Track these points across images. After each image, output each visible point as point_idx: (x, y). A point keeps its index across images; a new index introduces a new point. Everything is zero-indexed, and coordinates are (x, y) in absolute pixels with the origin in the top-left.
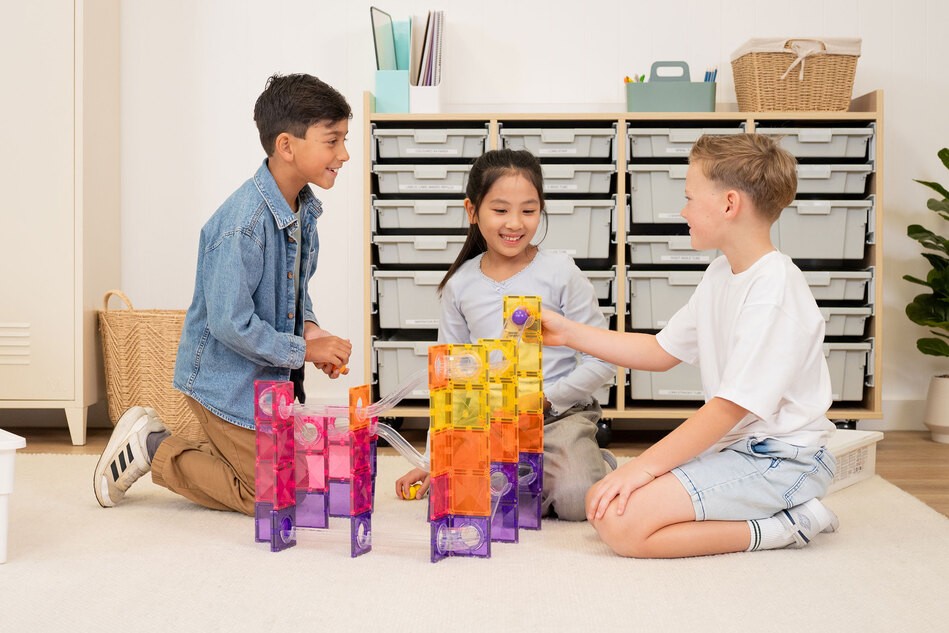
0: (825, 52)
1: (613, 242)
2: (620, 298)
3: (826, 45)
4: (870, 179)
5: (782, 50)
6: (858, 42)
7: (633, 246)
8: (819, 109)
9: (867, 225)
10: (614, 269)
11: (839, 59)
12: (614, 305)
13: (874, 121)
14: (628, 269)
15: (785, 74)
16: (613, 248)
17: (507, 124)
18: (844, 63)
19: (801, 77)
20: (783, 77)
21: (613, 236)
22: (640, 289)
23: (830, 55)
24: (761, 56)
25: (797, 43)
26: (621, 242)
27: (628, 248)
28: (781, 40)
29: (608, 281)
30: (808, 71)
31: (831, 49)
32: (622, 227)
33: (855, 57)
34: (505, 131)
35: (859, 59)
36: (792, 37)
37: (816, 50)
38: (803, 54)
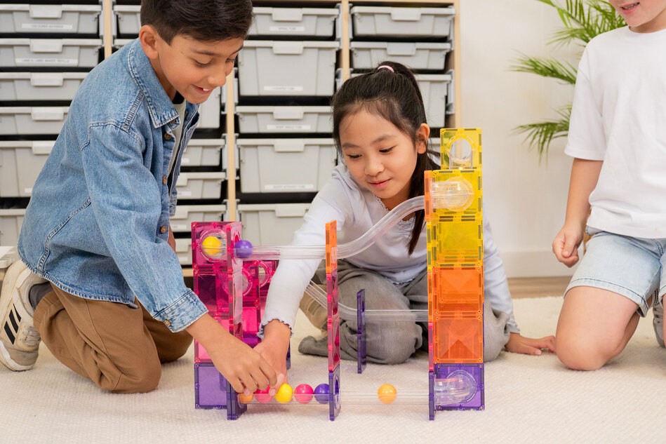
1: (223, 113)
2: (230, 164)
4: (448, 56)
7: (241, 116)
9: (447, 97)
10: (224, 138)
12: (225, 171)
14: (238, 138)
16: (223, 119)
21: (222, 108)
22: (248, 155)
26: (230, 113)
27: (236, 118)
29: (219, 149)
32: (231, 99)
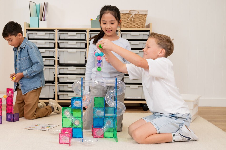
0: (139, 14)
3: (139, 12)
5: (128, 13)
6: (147, 11)
8: (137, 27)
11: (142, 15)
13: (150, 30)
15: (129, 19)
17: (60, 30)
18: (144, 16)
19: (133, 20)
20: (128, 20)
23: (140, 14)
24: (123, 14)
25: (132, 11)
28: (128, 10)
30: (134, 18)
31: (140, 13)
33: (146, 15)
34: (59, 32)
35: (147, 15)
36: (131, 10)
37: (137, 13)
38: (133, 14)
